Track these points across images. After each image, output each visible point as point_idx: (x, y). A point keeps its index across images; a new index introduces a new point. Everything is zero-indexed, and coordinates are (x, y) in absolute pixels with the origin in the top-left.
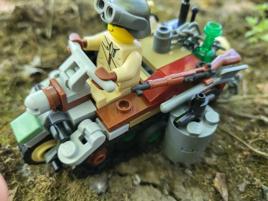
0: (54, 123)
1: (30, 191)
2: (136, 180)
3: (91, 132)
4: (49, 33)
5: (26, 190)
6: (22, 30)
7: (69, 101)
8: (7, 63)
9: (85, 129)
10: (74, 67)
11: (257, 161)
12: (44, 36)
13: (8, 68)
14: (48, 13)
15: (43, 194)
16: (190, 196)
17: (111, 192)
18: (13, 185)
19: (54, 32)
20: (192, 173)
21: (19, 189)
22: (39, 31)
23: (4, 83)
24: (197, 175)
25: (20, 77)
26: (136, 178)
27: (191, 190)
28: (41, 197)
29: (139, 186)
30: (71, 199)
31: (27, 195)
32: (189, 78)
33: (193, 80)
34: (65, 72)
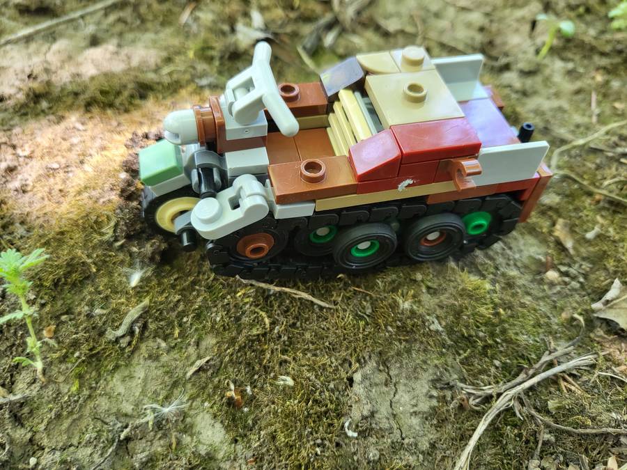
0: (199, 166)
3: (248, 193)
7: (229, 137)
9: (241, 188)
10: (248, 85)
11: (613, 208)
34: (233, 91)
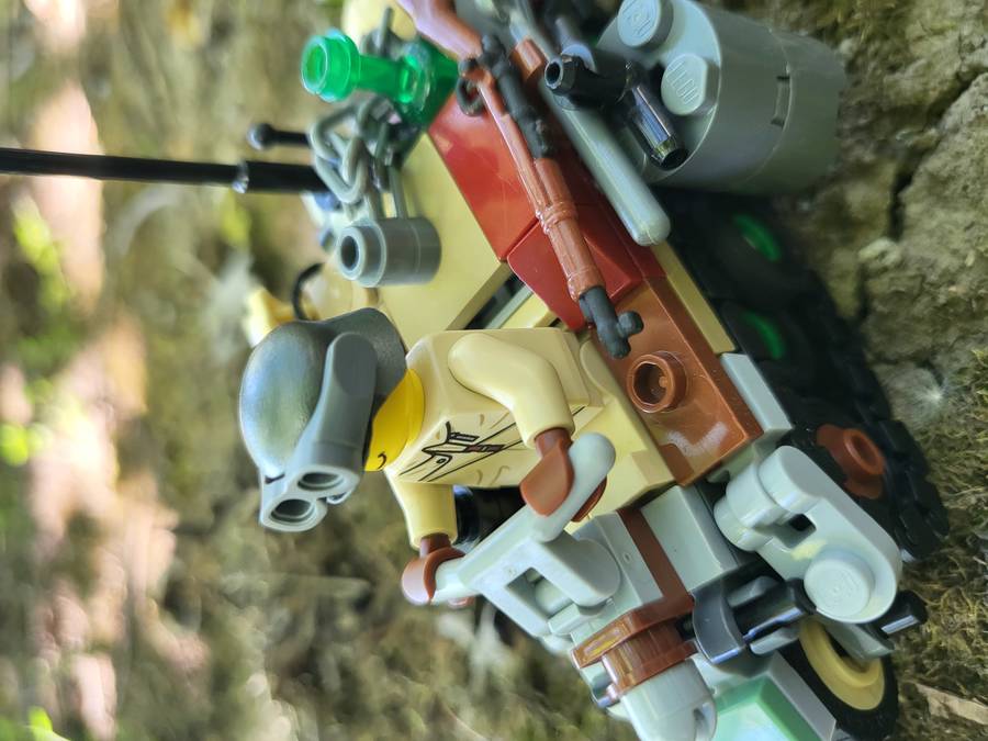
0: (740, 643)
1: (935, 641)
2: (883, 255)
3: (767, 505)
4: (352, 588)
5: (930, 656)
6: (346, 673)
7: (655, 594)
8: (467, 723)
10: (528, 585)
12: (362, 604)
13: (484, 719)
14: (283, 593)
15: (946, 595)
16: (946, 38)
17: (933, 347)
18: (910, 698)
19: (345, 567)
20: (849, 37)
21: (928, 679)
22: (348, 621)
23: (540, 730)
24: (857, 16)
25: (517, 681)
26: (876, 258)
27: (920, 38)
28: (955, 603)
29: (905, 243)
30: (962, 495)
31: (946, 650)
32: (533, 139)
33: (538, 122)
34: (549, 616)
